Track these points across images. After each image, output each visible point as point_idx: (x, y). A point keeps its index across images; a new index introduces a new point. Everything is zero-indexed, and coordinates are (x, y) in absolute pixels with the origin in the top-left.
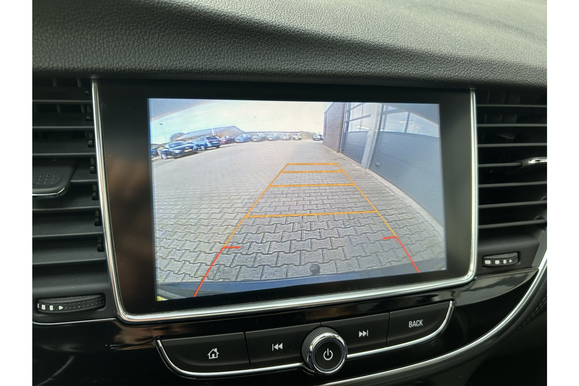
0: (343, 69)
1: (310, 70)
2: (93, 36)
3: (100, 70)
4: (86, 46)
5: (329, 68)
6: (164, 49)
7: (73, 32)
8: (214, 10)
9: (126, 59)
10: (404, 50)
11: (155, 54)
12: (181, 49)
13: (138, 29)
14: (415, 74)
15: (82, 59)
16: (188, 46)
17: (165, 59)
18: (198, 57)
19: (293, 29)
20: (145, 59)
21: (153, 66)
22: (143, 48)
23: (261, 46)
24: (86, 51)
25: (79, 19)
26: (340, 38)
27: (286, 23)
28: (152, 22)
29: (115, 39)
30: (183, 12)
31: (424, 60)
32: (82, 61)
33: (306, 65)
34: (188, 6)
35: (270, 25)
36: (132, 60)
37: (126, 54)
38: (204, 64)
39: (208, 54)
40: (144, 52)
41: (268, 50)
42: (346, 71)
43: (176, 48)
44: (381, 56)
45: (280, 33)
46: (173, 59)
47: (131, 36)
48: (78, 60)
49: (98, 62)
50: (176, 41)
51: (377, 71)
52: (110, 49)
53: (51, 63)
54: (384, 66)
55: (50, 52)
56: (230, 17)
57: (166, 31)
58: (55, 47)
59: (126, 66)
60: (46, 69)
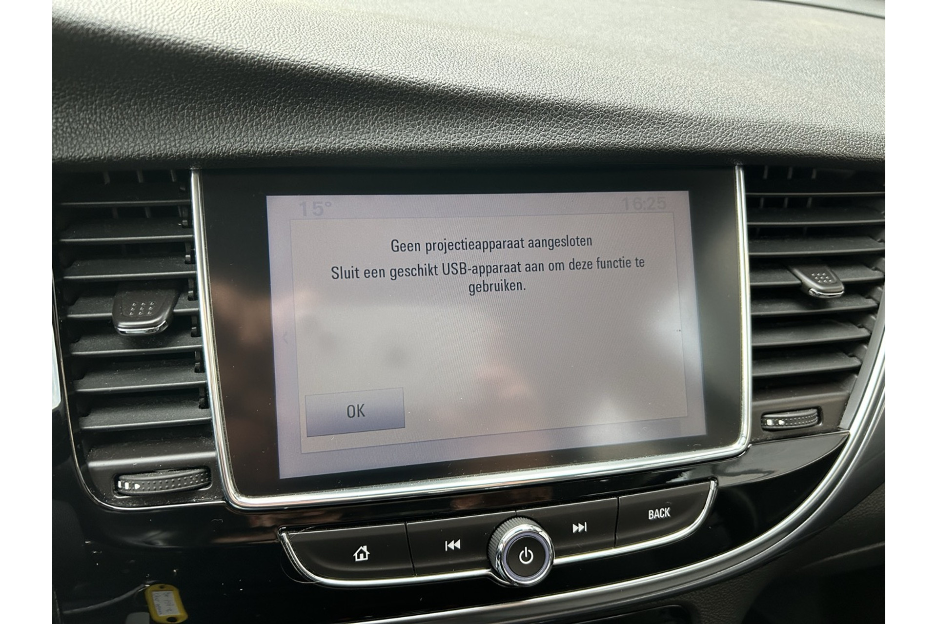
0: (538, 141)
1: (490, 144)
2: (191, 112)
3: (201, 155)
4: (182, 125)
5: (518, 140)
6: (286, 125)
7: (164, 107)
8: (352, 68)
9: (236, 140)
10: (629, 110)
11: (274, 131)
12: (310, 123)
13: (251, 101)
14: (645, 144)
15: (177, 142)
16: (320, 118)
17: (288, 137)
18: (333, 133)
19: (464, 88)
20: (261, 139)
21: (272, 147)
22: (258, 124)
23: (420, 113)
24: (182, 131)
25: (173, 90)
26: (534, 97)
27: (455, 80)
28: (269, 89)
29: (220, 114)
30: (311, 74)
31: (660, 123)
32: (178, 145)
33: (485, 137)
34: (317, 66)
35: (433, 84)
36: (243, 141)
37: (235, 133)
38: (341, 142)
39: (346, 128)
40: (259, 129)
41: (431, 119)
42: (543, 144)
43: (303, 122)
44: (594, 119)
45: (446, 94)
46: (299, 136)
47: (242, 109)
48: (173, 144)
49: (199, 145)
50: (302, 113)
51: (588, 142)
52: (213, 128)
53: (136, 148)
54: (599, 133)
55: (135, 136)
56: (375, 77)
57: (289, 100)
58: (141, 127)
59: (236, 149)
60: (130, 157)
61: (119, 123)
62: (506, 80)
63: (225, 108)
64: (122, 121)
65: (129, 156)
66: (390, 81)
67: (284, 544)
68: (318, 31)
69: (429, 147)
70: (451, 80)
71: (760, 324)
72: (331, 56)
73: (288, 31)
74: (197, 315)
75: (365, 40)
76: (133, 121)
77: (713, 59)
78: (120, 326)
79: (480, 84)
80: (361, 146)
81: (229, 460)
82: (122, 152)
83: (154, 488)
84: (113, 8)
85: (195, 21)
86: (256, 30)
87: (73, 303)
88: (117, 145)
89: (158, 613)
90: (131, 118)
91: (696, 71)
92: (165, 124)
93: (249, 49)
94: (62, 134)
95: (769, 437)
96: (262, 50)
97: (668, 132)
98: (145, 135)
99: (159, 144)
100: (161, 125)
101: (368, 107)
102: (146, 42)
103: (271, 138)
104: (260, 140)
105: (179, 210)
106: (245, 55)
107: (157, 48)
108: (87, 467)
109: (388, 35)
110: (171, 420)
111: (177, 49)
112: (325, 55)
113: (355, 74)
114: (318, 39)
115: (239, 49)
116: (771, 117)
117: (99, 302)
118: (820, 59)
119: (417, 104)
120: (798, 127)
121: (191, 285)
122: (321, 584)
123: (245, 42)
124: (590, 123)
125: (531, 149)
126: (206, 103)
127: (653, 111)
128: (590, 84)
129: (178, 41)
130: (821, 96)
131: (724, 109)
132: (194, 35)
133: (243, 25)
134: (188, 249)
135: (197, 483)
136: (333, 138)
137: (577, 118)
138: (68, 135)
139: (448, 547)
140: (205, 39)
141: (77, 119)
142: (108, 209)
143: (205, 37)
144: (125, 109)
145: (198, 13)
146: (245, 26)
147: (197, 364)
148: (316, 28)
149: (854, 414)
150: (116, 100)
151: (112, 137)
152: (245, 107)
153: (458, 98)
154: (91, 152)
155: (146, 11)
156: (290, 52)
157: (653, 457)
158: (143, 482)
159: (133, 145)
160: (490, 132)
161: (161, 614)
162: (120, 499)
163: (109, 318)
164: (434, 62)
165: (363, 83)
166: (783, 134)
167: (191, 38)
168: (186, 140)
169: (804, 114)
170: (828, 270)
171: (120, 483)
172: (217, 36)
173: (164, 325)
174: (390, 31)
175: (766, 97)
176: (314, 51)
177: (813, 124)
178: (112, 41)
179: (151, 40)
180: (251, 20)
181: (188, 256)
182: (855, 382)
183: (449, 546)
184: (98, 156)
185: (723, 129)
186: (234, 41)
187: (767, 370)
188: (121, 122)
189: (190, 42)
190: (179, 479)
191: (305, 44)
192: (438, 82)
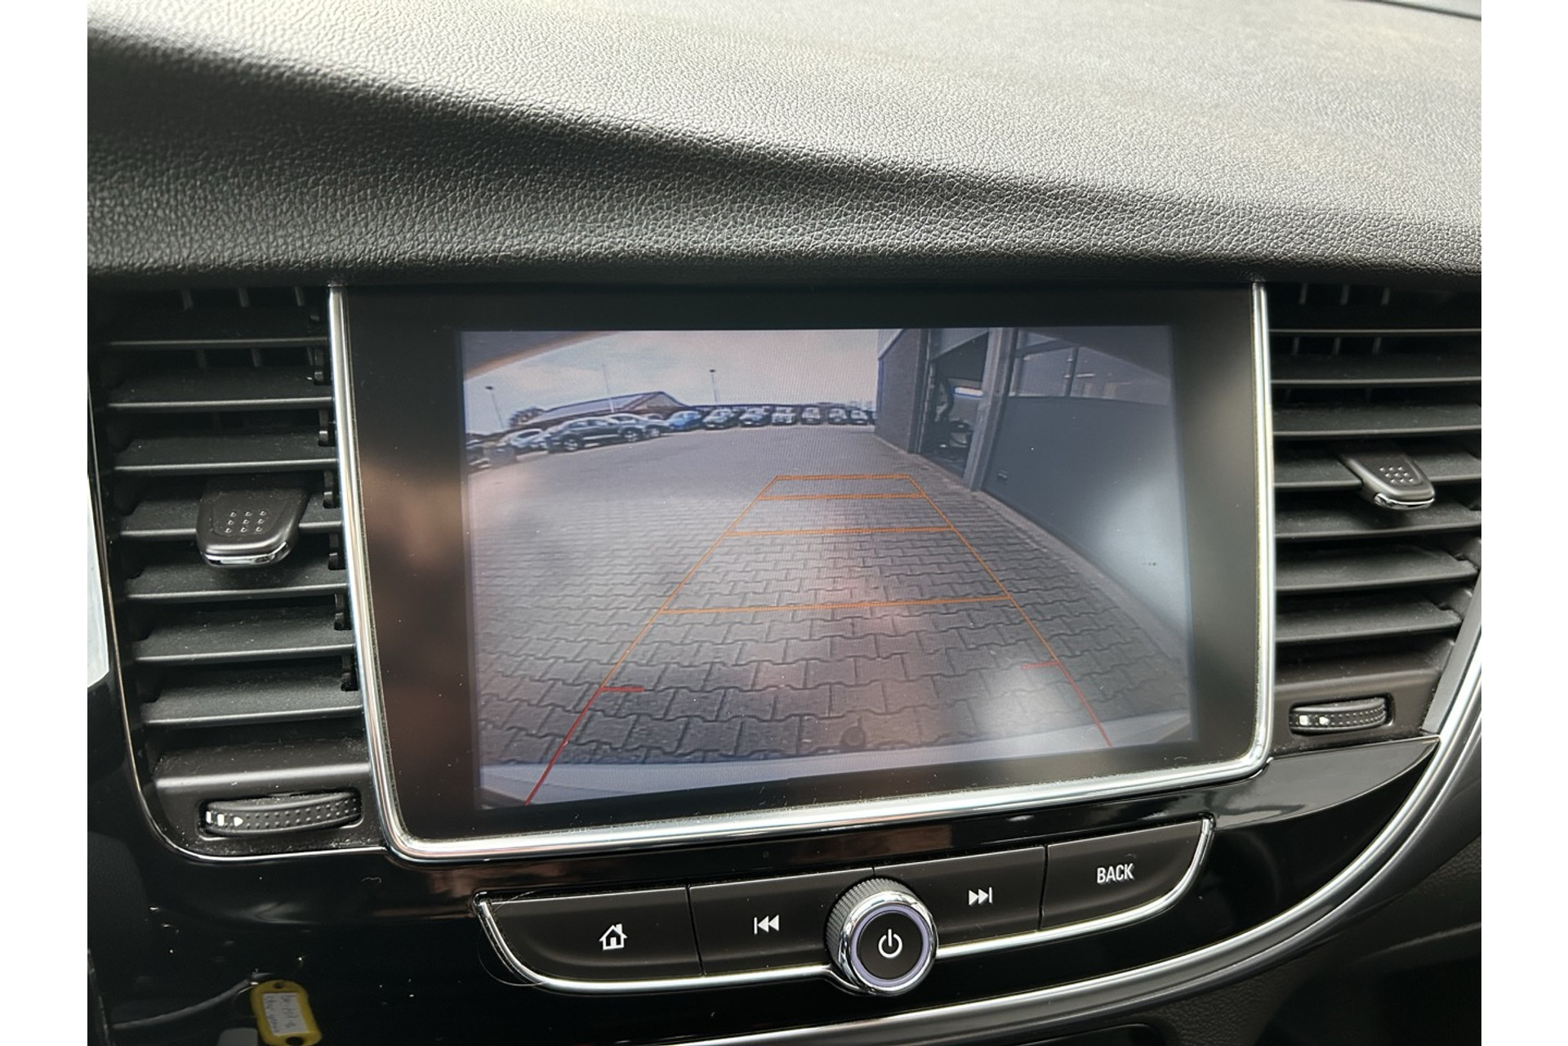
61: (208, 207)
62: (865, 136)
63: (386, 182)
64: (213, 204)
65: (224, 263)
66: (667, 137)
67: (484, 920)
68: (544, 49)
69: (733, 250)
70: (771, 135)
71: (1289, 553)
72: (567, 95)
73: (493, 50)
74: (339, 532)
75: (625, 65)
76: (231, 204)
77: (1216, 96)
78: (209, 551)
79: (820, 142)
80: (617, 249)
81: (392, 779)
82: (212, 257)
83: (267, 824)
84: (198, 12)
85: (336, 34)
86: (440, 48)
87: (130, 512)
88: (204, 245)
89: (273, 1030)
90: (228, 200)
91: (1187, 119)
92: (284, 210)
93: (427, 83)
94: (112, 225)
95: (1303, 746)
96: (450, 85)
97: (1139, 226)
98: (253, 229)
99: (275, 244)
100: (279, 210)
101: (629, 180)
102: (254, 71)
103: (464, 234)
104: (446, 237)
105: (310, 354)
106: (421, 93)
107: (271, 81)
108: (154, 787)
109: (663, 57)
110: (295, 709)
111: (306, 82)
112: (557, 93)
113: (608, 125)
114: (545, 64)
115: (410, 84)
116: (1316, 200)
117: (174, 509)
118: (1398, 98)
119: (713, 176)
120: (1362, 218)
121: (328, 482)
122: (546, 987)
123: (421, 71)
124: (1007, 209)
125: (906, 254)
126: (355, 173)
127: (1115, 190)
128: (1007, 143)
129: (307, 69)
130: (1400, 163)
131: (1234, 187)
132: (336, 59)
133: (418, 40)
134: (323, 421)
135: (338, 817)
136: (569, 235)
137: (985, 202)
138: (121, 227)
139: (758, 928)
140: (354, 65)
141: (137, 199)
142: (190, 353)
143: (355, 61)
144: (218, 184)
145: (342, 19)
146: (421, 42)
147: (339, 615)
148: (542, 45)
149: (1447, 708)
150: (203, 168)
151: (196, 231)
152: (421, 181)
153: (782, 167)
154: (161, 258)
155: (253, 17)
156: (497, 88)
157: (1106, 778)
158: (247, 815)
159: (230, 245)
160: (835, 224)
161: (276, 1031)
162: (209, 842)
163: (193, 536)
164: (742, 104)
165: (621, 140)
166: (1336, 229)
167: (330, 63)
168: (322, 236)
169: (1372, 194)
170: (1408, 462)
171: (209, 816)
172: (374, 61)
173: (284, 550)
174: (667, 48)
175: (1306, 166)
176: (538, 86)
177: (1388, 211)
178: (196, 69)
179: (261, 67)
180: (431, 31)
181: (324, 432)
182: (1450, 654)
183: (760, 925)
184: (172, 263)
185: (1233, 222)
186: (402, 69)
187: (1300, 630)
188: (212, 206)
189: (328, 70)
190: (308, 810)
191: (523, 73)
192: (748, 140)
